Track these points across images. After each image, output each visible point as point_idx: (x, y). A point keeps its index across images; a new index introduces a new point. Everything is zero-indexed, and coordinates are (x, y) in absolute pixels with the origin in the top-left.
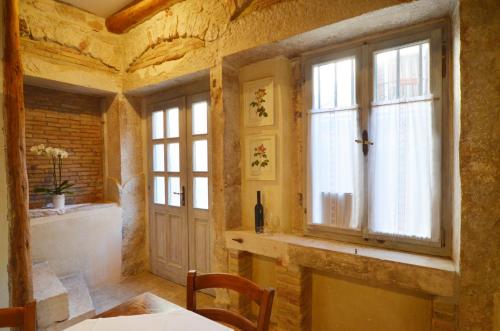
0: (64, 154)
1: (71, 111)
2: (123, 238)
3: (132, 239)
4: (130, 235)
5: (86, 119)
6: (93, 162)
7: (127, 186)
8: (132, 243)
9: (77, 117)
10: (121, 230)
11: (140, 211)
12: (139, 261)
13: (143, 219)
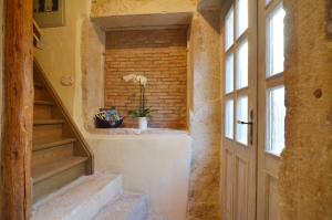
0: (144, 80)
1: (163, 45)
2: (192, 171)
3: (202, 175)
4: (199, 169)
5: (173, 50)
6: (178, 91)
7: (198, 112)
8: (203, 180)
9: (166, 50)
10: (189, 161)
11: (213, 144)
12: (209, 204)
13: (217, 154)
